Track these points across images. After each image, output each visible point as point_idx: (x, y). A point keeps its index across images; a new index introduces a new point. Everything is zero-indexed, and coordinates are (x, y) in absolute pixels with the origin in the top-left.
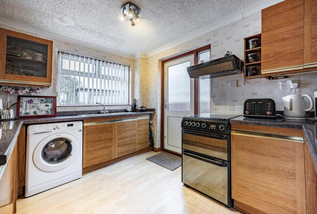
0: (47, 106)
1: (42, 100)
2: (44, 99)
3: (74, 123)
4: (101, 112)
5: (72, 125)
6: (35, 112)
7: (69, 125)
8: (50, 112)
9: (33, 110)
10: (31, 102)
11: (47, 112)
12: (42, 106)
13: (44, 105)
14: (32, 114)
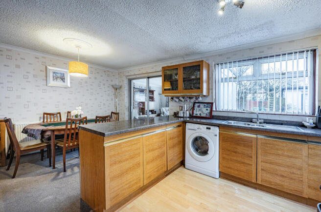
0: (207, 110)
1: (205, 106)
2: (206, 104)
3: (212, 127)
4: (254, 120)
5: (209, 128)
6: (200, 114)
7: (207, 128)
8: (208, 115)
9: (199, 113)
10: (199, 106)
11: (207, 114)
12: (204, 110)
13: (205, 109)
14: (199, 115)
